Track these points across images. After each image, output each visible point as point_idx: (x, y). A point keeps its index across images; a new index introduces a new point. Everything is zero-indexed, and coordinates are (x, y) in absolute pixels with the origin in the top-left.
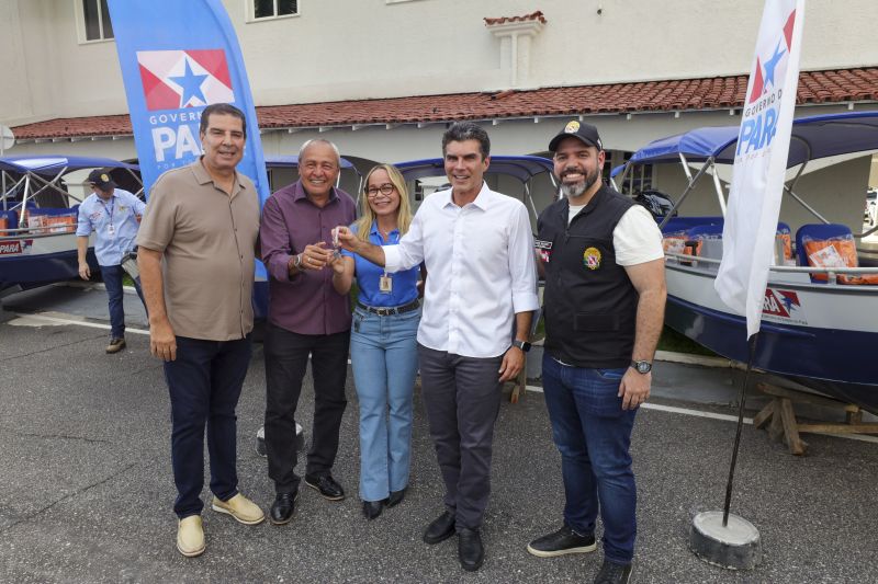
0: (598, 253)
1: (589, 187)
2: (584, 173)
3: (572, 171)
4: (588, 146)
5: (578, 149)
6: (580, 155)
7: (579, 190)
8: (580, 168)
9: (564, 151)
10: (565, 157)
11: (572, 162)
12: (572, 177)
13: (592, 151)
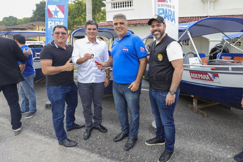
0: (162, 56)
1: (161, 36)
2: (160, 31)
3: (156, 31)
4: (160, 23)
5: (157, 24)
6: (158, 25)
7: (158, 37)
8: (158, 30)
9: (153, 25)
10: (153, 27)
11: (155, 28)
12: (156, 33)
13: (162, 24)
